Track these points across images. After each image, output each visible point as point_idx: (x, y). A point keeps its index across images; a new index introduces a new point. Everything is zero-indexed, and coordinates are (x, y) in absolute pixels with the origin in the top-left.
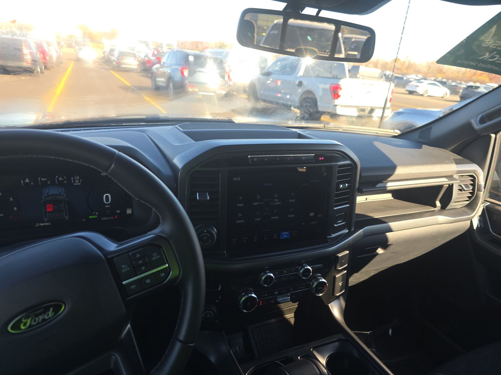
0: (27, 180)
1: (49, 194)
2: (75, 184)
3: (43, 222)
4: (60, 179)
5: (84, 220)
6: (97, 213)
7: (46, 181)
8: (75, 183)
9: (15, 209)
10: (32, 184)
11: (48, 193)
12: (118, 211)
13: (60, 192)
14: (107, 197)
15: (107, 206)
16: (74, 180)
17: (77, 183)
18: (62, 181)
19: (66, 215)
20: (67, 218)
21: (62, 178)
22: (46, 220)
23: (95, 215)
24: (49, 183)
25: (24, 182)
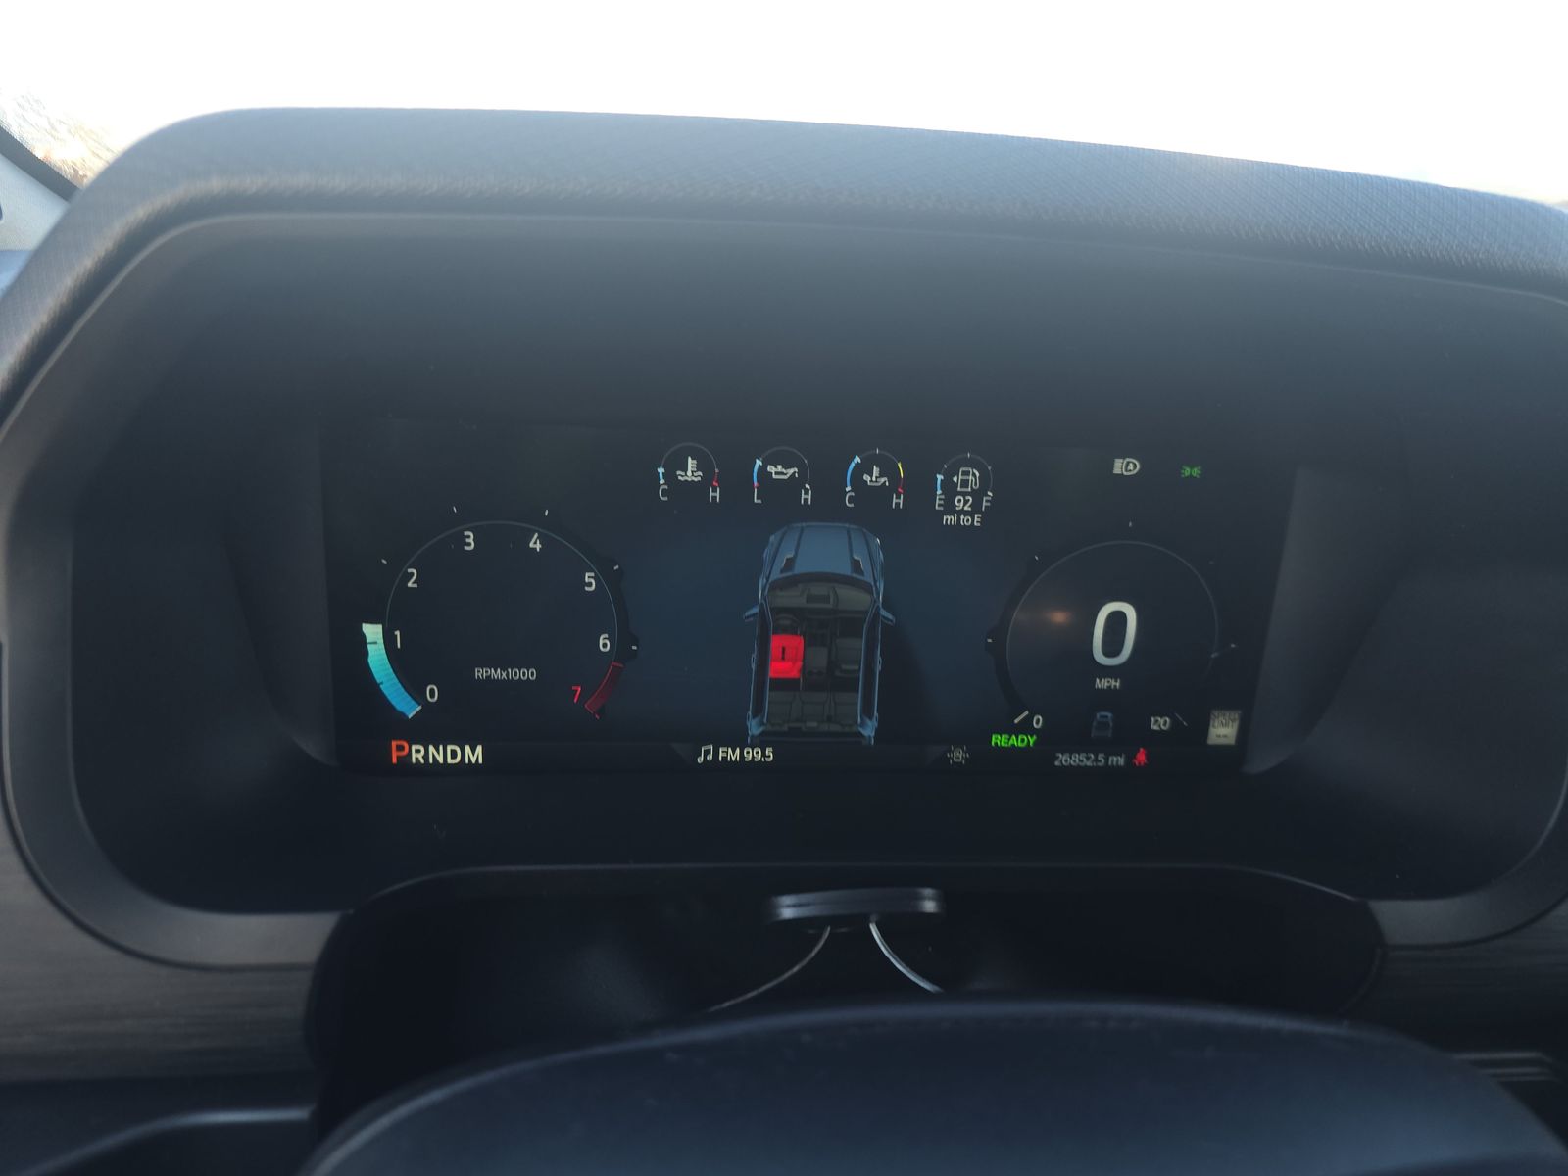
0: (691, 472)
1: (799, 569)
2: (949, 519)
3: (739, 740)
4: (874, 478)
5: (958, 755)
6: (1038, 722)
7: (794, 485)
8: (950, 508)
9: (604, 643)
10: (715, 494)
11: (790, 563)
12: (1160, 724)
13: (856, 565)
14: (1117, 621)
15: (1102, 684)
16: (950, 490)
17: (964, 514)
18: (883, 492)
19: (867, 712)
20: (869, 730)
21: (888, 470)
22: (754, 728)
23: (1026, 728)
24: (806, 496)
25: (670, 477)
